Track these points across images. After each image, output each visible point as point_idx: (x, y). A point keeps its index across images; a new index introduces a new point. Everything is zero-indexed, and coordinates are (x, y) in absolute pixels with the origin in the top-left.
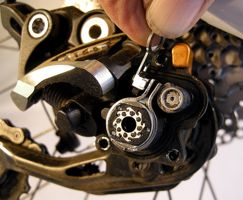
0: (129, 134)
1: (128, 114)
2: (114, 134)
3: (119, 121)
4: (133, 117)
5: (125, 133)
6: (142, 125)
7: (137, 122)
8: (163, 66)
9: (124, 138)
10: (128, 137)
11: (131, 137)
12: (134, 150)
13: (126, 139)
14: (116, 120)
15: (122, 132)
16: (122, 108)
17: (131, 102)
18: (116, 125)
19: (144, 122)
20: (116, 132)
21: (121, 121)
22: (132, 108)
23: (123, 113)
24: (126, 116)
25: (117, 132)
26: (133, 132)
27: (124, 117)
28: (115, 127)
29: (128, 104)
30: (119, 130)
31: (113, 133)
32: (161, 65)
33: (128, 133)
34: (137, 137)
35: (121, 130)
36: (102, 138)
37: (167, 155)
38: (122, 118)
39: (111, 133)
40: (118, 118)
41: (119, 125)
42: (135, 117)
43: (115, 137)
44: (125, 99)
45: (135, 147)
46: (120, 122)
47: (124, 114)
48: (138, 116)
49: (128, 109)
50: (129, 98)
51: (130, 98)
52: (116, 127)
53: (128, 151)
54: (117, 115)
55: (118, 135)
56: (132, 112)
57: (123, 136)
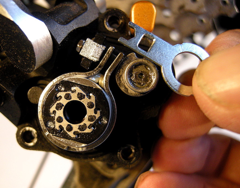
0: (75, 127)
1: (74, 97)
2: (51, 127)
3: (59, 107)
4: (81, 101)
5: (68, 125)
6: (96, 113)
7: (88, 109)
8: (116, 31)
9: (67, 132)
10: (73, 131)
11: (79, 130)
12: (80, 149)
13: (71, 134)
14: (55, 105)
15: (65, 123)
16: (65, 88)
17: (79, 79)
18: (54, 112)
19: (99, 109)
20: (54, 123)
21: (63, 107)
22: (81, 88)
23: (66, 94)
24: (71, 100)
25: (56, 122)
26: (82, 124)
27: (68, 101)
28: (53, 115)
29: (74, 81)
30: (60, 120)
31: (50, 124)
32: (114, 30)
33: (73, 125)
34: (88, 131)
35: (62, 120)
36: (25, 129)
37: (118, 153)
38: (64, 102)
39: (46, 125)
40: (58, 102)
41: (60, 113)
42: (85, 101)
43: (53, 131)
44: (68, 74)
45: (83, 145)
46: (61, 108)
47: (68, 97)
48: (89, 101)
49: (73, 88)
50: (74, 73)
51: (77, 73)
52: (55, 115)
53: (71, 151)
54: (57, 99)
55: (57, 128)
56: (81, 93)
57: (65, 129)
